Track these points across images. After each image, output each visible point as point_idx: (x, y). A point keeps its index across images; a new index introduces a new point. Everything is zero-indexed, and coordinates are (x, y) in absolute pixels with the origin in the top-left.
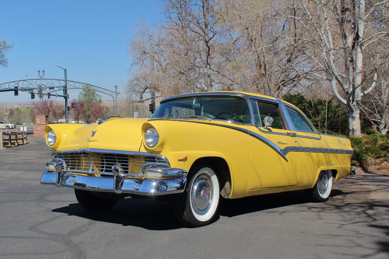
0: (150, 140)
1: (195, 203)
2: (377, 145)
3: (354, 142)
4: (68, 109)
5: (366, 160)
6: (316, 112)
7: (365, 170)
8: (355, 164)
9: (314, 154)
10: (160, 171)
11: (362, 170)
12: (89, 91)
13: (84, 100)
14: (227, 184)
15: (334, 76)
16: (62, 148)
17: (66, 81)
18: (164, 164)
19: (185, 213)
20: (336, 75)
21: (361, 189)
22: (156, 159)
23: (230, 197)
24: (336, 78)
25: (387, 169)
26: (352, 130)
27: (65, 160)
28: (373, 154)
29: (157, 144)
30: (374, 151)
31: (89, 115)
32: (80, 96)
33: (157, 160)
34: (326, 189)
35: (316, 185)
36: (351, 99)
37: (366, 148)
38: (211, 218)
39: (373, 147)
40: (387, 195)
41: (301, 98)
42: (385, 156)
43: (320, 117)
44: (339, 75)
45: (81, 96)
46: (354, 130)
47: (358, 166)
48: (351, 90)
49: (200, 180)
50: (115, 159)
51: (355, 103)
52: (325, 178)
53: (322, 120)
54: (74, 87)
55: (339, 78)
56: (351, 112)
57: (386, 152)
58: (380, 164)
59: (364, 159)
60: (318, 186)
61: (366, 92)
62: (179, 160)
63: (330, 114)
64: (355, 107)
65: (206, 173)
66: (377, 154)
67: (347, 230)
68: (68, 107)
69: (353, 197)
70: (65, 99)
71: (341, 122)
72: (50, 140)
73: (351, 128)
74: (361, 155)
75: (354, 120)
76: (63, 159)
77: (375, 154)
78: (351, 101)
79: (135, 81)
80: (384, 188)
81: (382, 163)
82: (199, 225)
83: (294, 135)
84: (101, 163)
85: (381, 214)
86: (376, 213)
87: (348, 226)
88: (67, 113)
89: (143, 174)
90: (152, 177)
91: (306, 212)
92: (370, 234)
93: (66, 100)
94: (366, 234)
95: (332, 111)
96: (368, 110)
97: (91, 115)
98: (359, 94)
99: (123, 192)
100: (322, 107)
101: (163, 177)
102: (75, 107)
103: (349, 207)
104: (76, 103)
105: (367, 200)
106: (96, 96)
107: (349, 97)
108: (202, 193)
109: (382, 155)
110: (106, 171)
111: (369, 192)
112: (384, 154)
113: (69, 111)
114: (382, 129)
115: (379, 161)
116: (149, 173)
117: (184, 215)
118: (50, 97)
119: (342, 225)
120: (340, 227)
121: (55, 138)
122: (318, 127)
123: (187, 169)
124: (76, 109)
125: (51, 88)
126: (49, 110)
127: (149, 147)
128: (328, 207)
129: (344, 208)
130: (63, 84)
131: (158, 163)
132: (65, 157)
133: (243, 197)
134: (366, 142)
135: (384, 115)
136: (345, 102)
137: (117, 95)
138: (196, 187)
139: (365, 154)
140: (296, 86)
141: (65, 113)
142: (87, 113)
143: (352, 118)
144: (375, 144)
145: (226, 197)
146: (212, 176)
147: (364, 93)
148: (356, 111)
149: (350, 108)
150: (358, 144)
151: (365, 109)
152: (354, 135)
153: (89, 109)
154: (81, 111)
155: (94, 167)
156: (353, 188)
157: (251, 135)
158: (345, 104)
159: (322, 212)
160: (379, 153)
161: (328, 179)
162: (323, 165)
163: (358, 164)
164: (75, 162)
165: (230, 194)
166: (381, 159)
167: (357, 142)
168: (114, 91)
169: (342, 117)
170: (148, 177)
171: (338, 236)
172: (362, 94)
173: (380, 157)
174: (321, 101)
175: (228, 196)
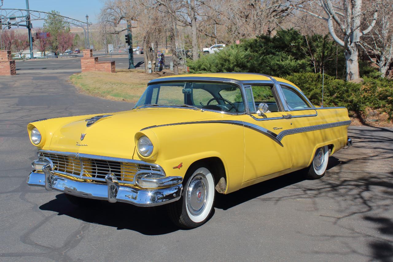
0: (143, 149)
1: (190, 205)
2: (375, 93)
3: (352, 89)
4: (32, 40)
5: (364, 110)
6: (311, 50)
7: (363, 123)
8: (353, 115)
9: (310, 133)
10: (155, 181)
11: (360, 121)
12: (55, 18)
13: (50, 29)
14: (222, 179)
15: (331, 16)
16: (48, 147)
17: (28, 11)
18: (159, 173)
19: (181, 217)
20: (333, 14)
21: (358, 155)
22: (150, 167)
23: (226, 192)
24: (333, 17)
25: (386, 121)
26: (349, 74)
27: (52, 160)
28: (372, 104)
29: (151, 153)
30: (373, 101)
31: (57, 47)
32: (45, 25)
33: (152, 169)
34: (322, 164)
35: (312, 163)
36: (349, 40)
37: (364, 97)
38: (207, 217)
39: (372, 95)
40: (384, 165)
41: (294, 34)
42: (384, 106)
43: (315, 55)
44: (336, 13)
45: (47, 25)
46: (352, 74)
47: (355, 117)
48: (349, 31)
49: (194, 180)
50: (107, 165)
51: (353, 45)
52: (321, 154)
53: (318, 59)
54: (39, 18)
55: (337, 17)
56: (348, 54)
57: (385, 102)
58: (378, 115)
59: (361, 109)
60: (314, 163)
61: (365, 32)
62: (174, 168)
63: (326, 51)
64: (353, 49)
65: (201, 172)
66: (375, 104)
67: (342, 227)
68: (32, 38)
69: (349, 169)
70: (28, 29)
71: (338, 60)
72: (34, 138)
73: (348, 71)
74: (358, 105)
75: (351, 63)
76: (50, 159)
77: (374, 104)
78: (349, 42)
79: (109, 10)
80: (382, 152)
81: (380, 113)
82: (195, 226)
83: (290, 117)
84: (91, 168)
85: (376, 199)
86: (371, 198)
87: (344, 219)
88: (31, 45)
89: (138, 182)
90: (148, 187)
91: (302, 198)
92: (365, 233)
93: (30, 30)
94: (361, 233)
95: (328, 48)
96: (367, 46)
97: (59, 46)
98: (358, 34)
99: (118, 201)
100: (317, 44)
101: (159, 187)
102: (40, 38)
103: (345, 187)
104: (41, 33)
105: (363, 174)
106: (63, 24)
107: (347, 39)
108: (198, 193)
109: (380, 105)
110: (98, 177)
111: (365, 159)
112: (383, 105)
113: (33, 43)
114: (382, 67)
115: (378, 112)
116: (144, 183)
117: (180, 219)
118: (11, 27)
119: (338, 218)
120: (335, 223)
121: (39, 136)
122: (313, 68)
123: (182, 176)
124: (41, 39)
125: (11, 19)
126: (10, 42)
127: (142, 156)
128: (324, 188)
129: (341, 188)
130: (25, 13)
131: (153, 172)
132: (51, 157)
133: (238, 189)
134: (364, 89)
135: (384, 52)
136: (342, 43)
137: (89, 26)
138: (191, 189)
139: (363, 104)
140: (289, 15)
141: (29, 45)
142: (54, 44)
143: (349, 60)
144: (374, 93)
145: (222, 192)
146: (206, 175)
147: (363, 33)
148: (354, 53)
149: (348, 50)
150: (355, 91)
151: (364, 44)
152: (352, 79)
153: (56, 40)
154: (47, 42)
155: (85, 172)
156: (350, 153)
157: (245, 126)
158: (342, 46)
159: (317, 197)
160: (378, 103)
161: (324, 154)
162: (319, 142)
163: (355, 115)
164: (64, 164)
165: (225, 189)
166: (380, 109)
167: (355, 89)
168: (86, 21)
169: (339, 55)
170: (143, 187)
171: (334, 236)
172: (361, 34)
173: (379, 107)
174: (316, 36)
175: (223, 191)
